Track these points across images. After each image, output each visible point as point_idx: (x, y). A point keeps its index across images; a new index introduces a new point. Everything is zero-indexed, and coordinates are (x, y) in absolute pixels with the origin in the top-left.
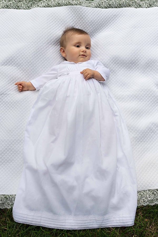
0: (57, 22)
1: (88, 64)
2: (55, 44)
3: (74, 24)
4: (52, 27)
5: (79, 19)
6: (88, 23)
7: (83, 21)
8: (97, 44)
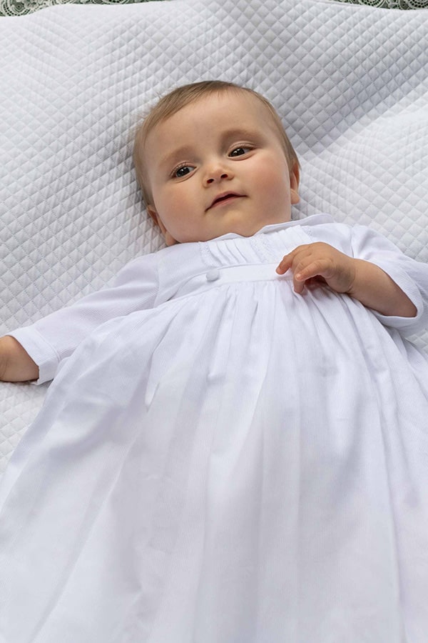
3: (241, 71)
4: (132, 85)
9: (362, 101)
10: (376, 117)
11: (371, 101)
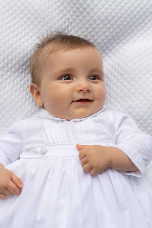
0: (28, 23)
1: (98, 124)
2: (20, 70)
3: (65, 22)
4: (14, 32)
5: (78, 13)
6: (98, 22)
7: (88, 18)
8: (120, 69)
9: (119, 37)
10: (125, 44)
11: (124, 36)
